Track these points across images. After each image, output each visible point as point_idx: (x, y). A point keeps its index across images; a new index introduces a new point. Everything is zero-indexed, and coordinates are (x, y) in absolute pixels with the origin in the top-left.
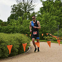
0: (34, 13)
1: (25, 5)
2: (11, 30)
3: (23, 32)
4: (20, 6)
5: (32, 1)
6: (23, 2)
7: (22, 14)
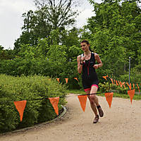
0: (74, 29)
1: (54, 11)
2: (22, 68)
3: (50, 73)
4: (43, 14)
5: (70, 4)
6: (49, 6)
7: (48, 33)
